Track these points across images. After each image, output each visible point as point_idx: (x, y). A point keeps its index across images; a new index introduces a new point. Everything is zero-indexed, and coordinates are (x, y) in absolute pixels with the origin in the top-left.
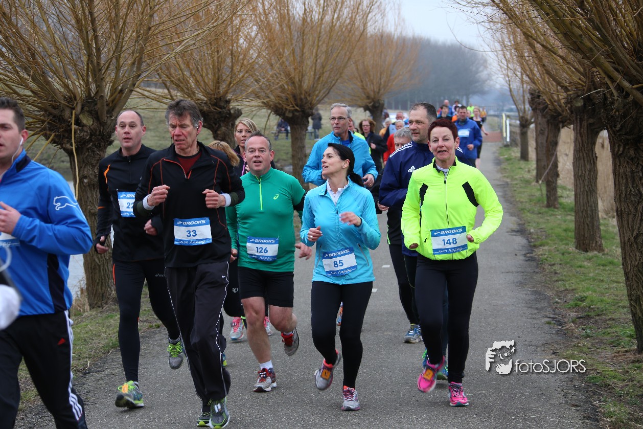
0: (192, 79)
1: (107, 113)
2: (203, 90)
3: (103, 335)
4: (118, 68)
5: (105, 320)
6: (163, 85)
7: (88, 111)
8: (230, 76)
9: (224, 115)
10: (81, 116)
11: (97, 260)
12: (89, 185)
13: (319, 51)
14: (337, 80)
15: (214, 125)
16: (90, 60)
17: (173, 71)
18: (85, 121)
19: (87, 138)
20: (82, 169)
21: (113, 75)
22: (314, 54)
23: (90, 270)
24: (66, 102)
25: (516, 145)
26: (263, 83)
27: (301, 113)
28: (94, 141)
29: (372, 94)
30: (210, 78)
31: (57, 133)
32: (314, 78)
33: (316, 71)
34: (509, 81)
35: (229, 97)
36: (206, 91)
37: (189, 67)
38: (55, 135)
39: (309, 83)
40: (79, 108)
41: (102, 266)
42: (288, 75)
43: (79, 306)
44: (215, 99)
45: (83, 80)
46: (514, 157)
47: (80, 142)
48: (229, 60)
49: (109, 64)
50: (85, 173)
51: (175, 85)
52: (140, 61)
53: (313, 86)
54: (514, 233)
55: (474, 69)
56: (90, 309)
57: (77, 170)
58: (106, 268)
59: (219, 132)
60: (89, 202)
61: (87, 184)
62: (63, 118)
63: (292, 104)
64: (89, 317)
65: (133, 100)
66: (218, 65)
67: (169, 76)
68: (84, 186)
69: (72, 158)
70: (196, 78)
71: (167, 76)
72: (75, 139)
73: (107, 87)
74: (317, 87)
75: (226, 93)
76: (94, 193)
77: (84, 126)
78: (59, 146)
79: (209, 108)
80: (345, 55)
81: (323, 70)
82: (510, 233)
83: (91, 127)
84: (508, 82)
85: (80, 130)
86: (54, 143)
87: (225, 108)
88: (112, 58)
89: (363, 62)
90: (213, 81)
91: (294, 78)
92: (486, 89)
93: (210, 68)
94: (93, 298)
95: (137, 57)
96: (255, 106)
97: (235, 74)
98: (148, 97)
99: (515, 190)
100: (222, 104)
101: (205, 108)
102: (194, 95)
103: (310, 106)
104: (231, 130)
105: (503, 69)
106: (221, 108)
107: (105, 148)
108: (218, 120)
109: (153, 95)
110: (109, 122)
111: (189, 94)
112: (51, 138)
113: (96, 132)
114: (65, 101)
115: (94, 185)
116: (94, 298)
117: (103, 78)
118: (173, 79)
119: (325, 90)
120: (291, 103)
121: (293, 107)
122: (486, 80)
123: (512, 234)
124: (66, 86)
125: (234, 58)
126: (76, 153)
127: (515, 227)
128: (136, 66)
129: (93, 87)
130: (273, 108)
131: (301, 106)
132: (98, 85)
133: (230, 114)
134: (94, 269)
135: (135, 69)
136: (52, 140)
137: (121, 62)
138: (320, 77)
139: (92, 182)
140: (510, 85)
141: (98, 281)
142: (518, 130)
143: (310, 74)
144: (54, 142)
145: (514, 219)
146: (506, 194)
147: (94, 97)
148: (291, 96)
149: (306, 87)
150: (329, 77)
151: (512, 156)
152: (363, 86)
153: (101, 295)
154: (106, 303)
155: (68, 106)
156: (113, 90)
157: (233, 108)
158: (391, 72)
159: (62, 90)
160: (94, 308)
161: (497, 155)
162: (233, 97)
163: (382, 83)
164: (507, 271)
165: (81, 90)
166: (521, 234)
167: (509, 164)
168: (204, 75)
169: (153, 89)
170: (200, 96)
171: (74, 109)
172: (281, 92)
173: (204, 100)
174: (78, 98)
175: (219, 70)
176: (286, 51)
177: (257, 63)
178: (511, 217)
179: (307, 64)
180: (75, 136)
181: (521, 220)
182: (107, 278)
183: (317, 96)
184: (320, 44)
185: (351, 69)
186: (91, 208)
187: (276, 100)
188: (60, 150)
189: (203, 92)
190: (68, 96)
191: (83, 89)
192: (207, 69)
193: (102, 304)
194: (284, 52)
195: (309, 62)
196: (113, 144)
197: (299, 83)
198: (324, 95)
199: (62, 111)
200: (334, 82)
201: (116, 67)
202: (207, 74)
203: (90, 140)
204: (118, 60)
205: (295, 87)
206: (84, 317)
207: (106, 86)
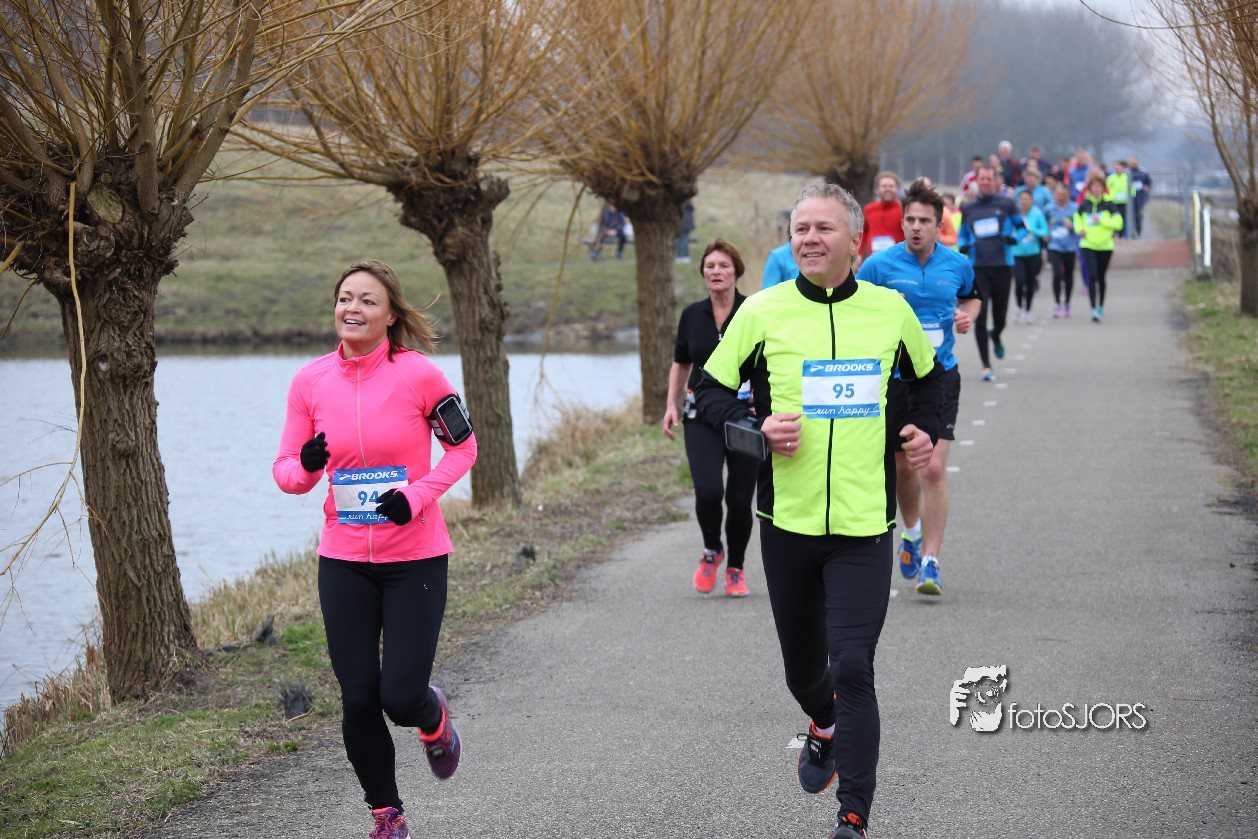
0: (378, 100)
1: (160, 191)
2: (406, 130)
3: (150, 771)
4: (189, 74)
5: (153, 730)
6: (305, 116)
7: (110, 186)
8: (479, 93)
9: (462, 195)
10: (92, 198)
11: (131, 574)
12: (112, 379)
13: (710, 26)
14: (758, 104)
15: (435, 222)
16: (115, 52)
17: (329, 80)
18: (101, 212)
19: (109, 255)
20: (95, 335)
21: (175, 90)
22: (698, 35)
23: (114, 602)
24: (54, 161)
25: (1230, 275)
26: (566, 113)
27: (662, 191)
28: (126, 264)
29: (847, 142)
30: (424, 99)
31: (29, 242)
32: (698, 99)
33: (704, 80)
34: (1212, 106)
35: (476, 148)
36: (415, 132)
37: (373, 71)
38: (24, 247)
39: (684, 111)
40: (86, 176)
41: (145, 590)
42: (630, 92)
43: (83, 695)
44: (439, 154)
45: (98, 103)
46: (1222, 308)
47: (88, 265)
48: (475, 52)
49: (166, 62)
50: (103, 345)
51: (336, 117)
52: (247, 55)
53: (695, 120)
54: (1227, 510)
55: (1116, 74)
56: (114, 703)
57: (82, 338)
58: (157, 595)
59: (449, 241)
60: (111, 423)
61: (108, 376)
62: (44, 203)
63: (639, 167)
64: (109, 723)
65: (228, 157)
66: (447, 64)
67: (320, 91)
68: (100, 381)
69: (67, 306)
70: (390, 99)
71: (315, 93)
72: (75, 257)
73: (161, 122)
74: (703, 123)
75: (469, 136)
76: (126, 400)
77: (100, 222)
78: (34, 275)
79: (425, 178)
80: (780, 37)
81: (720, 78)
82: (1214, 509)
83: (119, 227)
84: (1210, 111)
85: (88, 234)
86: (21, 267)
87: (464, 178)
88: (172, 48)
89: (826, 59)
90: (434, 108)
91: (645, 99)
92: (1149, 127)
93: (426, 70)
94: (121, 673)
95: (239, 43)
96: (543, 173)
97: (492, 88)
98: (263, 149)
99: (1227, 395)
100: (458, 167)
101: (414, 178)
102: (387, 145)
103: (685, 173)
104: (481, 236)
105: (1196, 75)
106: (454, 177)
107: (155, 281)
108: (446, 208)
109: (277, 143)
110: (165, 212)
111: (371, 139)
112: (14, 254)
113: (131, 238)
114: (49, 157)
115: (124, 378)
116: (125, 673)
117: (150, 97)
118: (331, 102)
119: (724, 130)
120: (636, 163)
121: (642, 174)
122: (1149, 103)
123: (1221, 510)
124: (53, 119)
125: (490, 46)
126: (79, 294)
127: (1229, 492)
128: (236, 66)
129: (123, 121)
130: (588, 178)
131: (662, 173)
132: (138, 116)
133: (478, 192)
134: (124, 596)
135: (233, 76)
136: (15, 260)
137: (198, 58)
138: (711, 98)
139: (121, 371)
140: (1213, 117)
141: (133, 629)
142: (1234, 236)
143: (687, 88)
144: (20, 264)
145: (1225, 470)
146: (1202, 406)
147: (126, 147)
148: (637, 146)
149: (676, 123)
150: (737, 96)
151: (1219, 304)
152: (823, 119)
153: (142, 667)
154: (156, 687)
155: (57, 172)
156: (177, 130)
157: (486, 177)
158: (898, 82)
159: (43, 128)
160: (123, 699)
161: (1176, 301)
162: (487, 149)
163: (875, 112)
164: (1208, 608)
165: (93, 129)
166: (1247, 511)
167: (1210, 326)
168: (411, 90)
169: (278, 129)
170: (400, 144)
171: (73, 178)
172: (613, 136)
173: (410, 157)
174: (84, 151)
175: (450, 78)
176: (624, 26)
177: (550, 60)
178: (1216, 467)
179: (679, 60)
180: (74, 251)
181: (1244, 475)
182: (158, 622)
183: (705, 146)
184: (713, 10)
185: (792, 77)
186: (117, 439)
187: (597, 156)
188: (36, 288)
189: (408, 137)
190: (58, 146)
191: (96, 125)
192: (418, 76)
193: (144, 690)
194: (618, 31)
195: (686, 57)
196: (176, 270)
197: (659, 113)
198: (723, 144)
199: (42, 184)
200: (748, 110)
201: (184, 71)
202: (419, 88)
203: (116, 261)
204: (189, 51)
205: (647, 122)
206: (97, 725)
207: (157, 119)
